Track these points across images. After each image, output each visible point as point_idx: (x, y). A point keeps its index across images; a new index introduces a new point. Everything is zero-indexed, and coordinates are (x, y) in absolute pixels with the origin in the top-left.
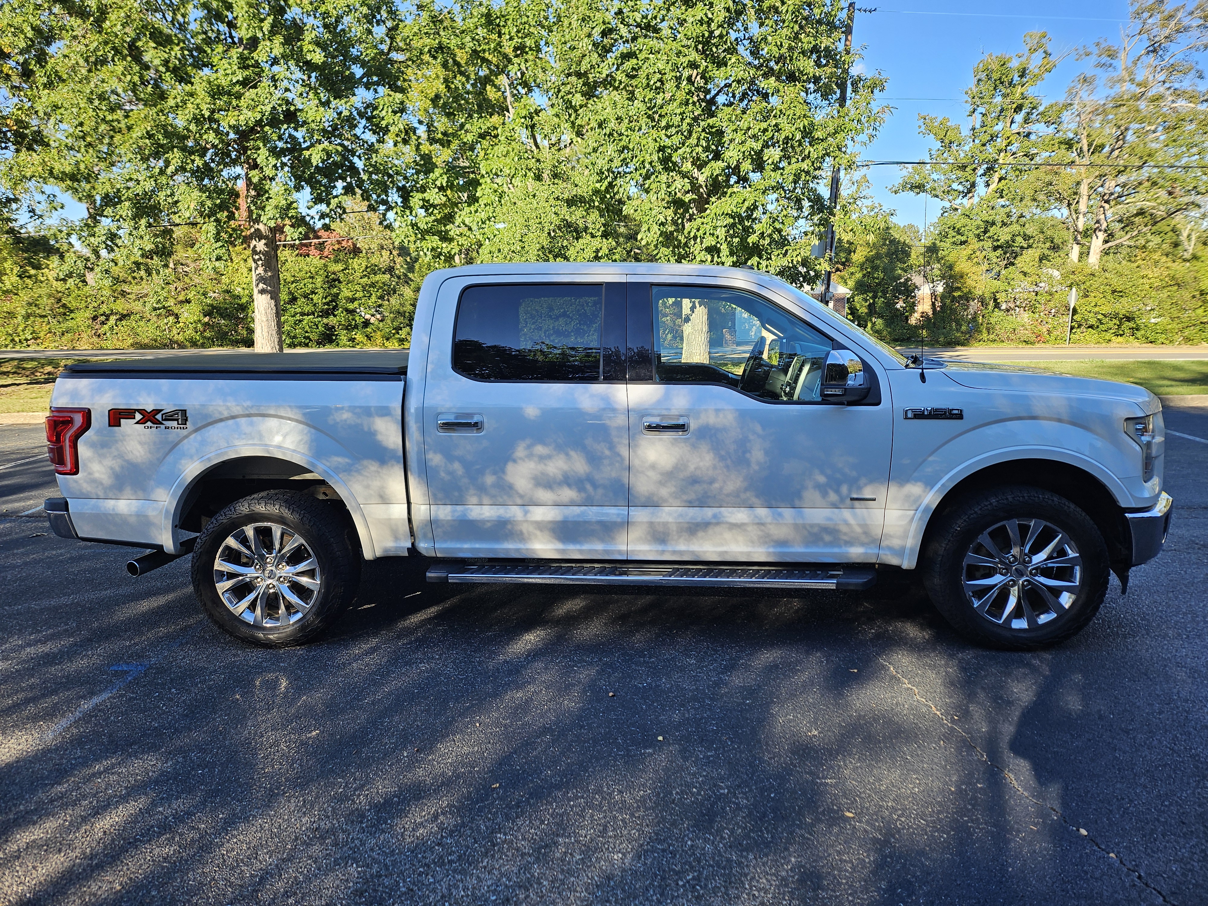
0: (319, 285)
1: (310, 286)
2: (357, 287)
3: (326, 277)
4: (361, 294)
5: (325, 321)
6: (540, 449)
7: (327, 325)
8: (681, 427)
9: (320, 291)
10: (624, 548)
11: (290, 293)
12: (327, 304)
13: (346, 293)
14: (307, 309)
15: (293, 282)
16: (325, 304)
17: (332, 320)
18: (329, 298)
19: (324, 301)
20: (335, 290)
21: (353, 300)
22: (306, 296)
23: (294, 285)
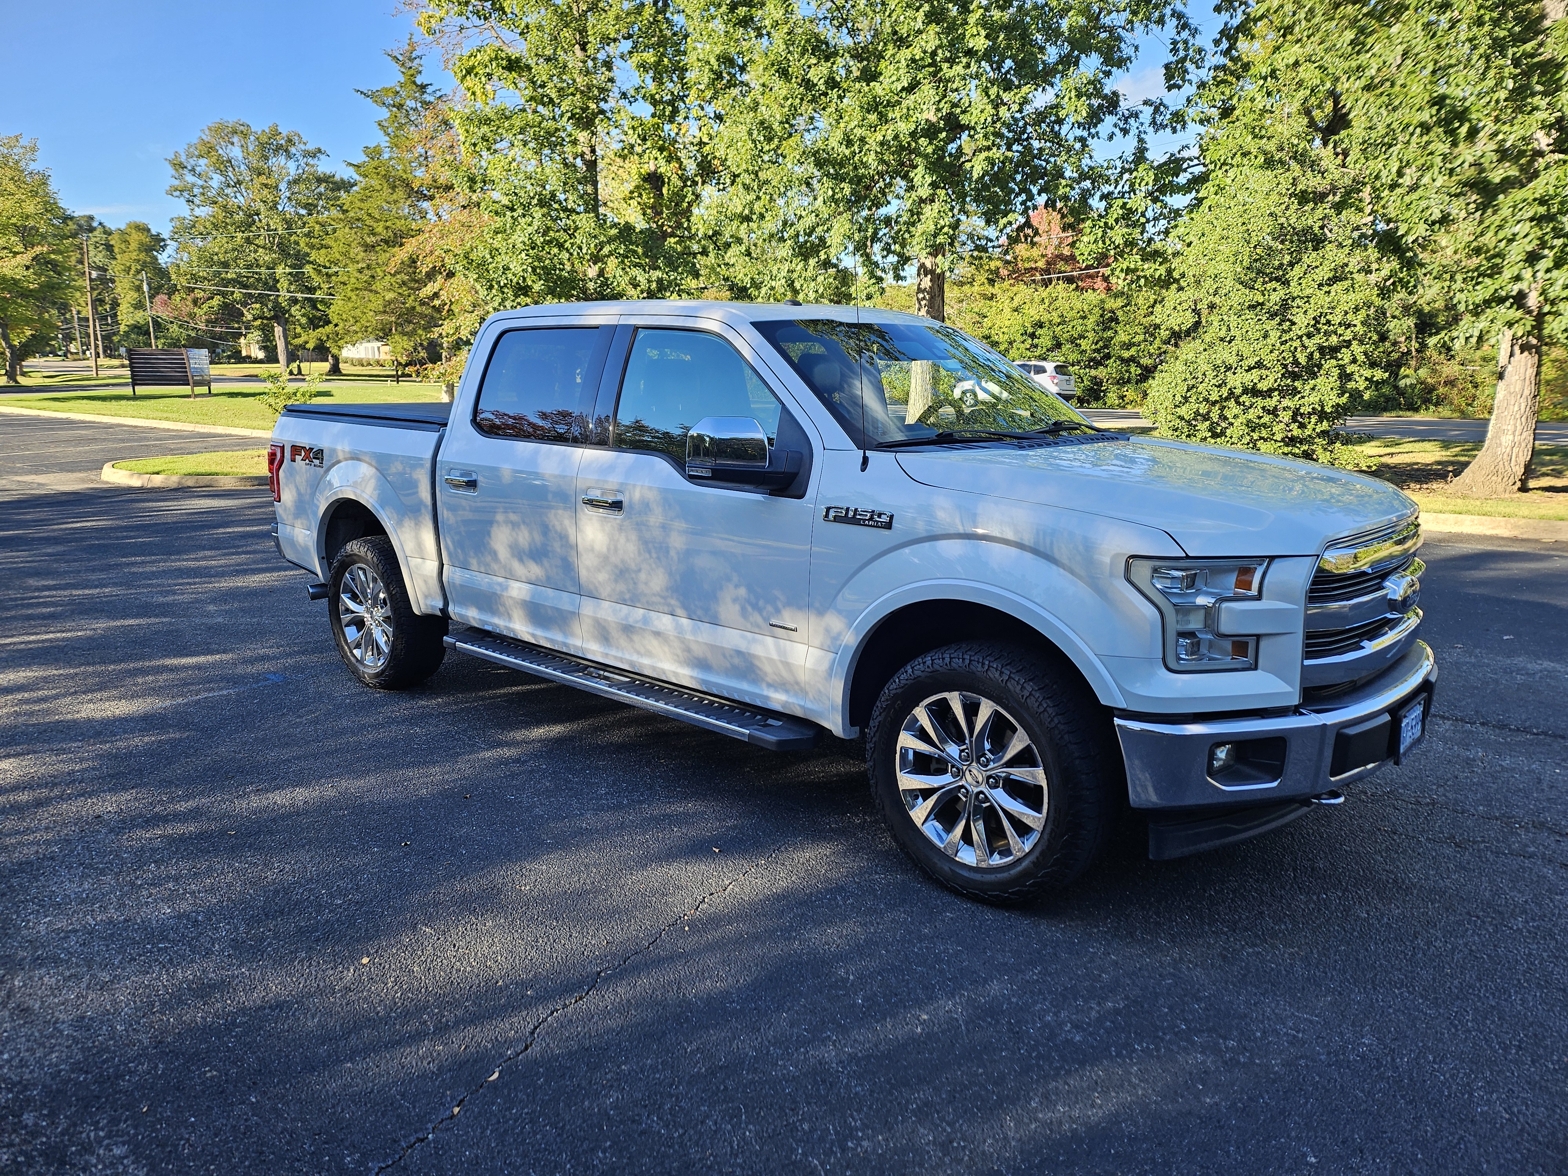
0: (1089, 328)
1: (1079, 329)
2: (1137, 329)
3: (1101, 316)
4: (1142, 337)
5: (1093, 372)
6: (513, 517)
7: (1095, 378)
8: (617, 505)
9: (1090, 335)
10: (578, 643)
11: (1055, 337)
12: (1097, 351)
13: (1123, 337)
14: (1072, 357)
15: (1059, 324)
16: (1095, 351)
17: (1101, 373)
18: (1101, 344)
19: (1093, 347)
20: (1110, 333)
21: (1128, 346)
22: (1072, 340)
23: (1061, 327)
